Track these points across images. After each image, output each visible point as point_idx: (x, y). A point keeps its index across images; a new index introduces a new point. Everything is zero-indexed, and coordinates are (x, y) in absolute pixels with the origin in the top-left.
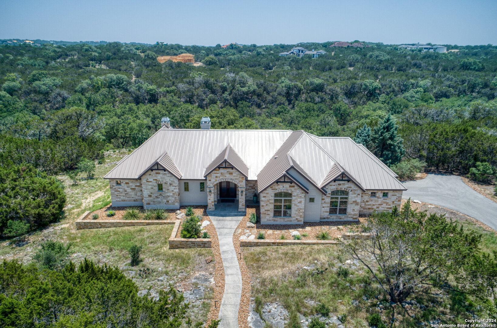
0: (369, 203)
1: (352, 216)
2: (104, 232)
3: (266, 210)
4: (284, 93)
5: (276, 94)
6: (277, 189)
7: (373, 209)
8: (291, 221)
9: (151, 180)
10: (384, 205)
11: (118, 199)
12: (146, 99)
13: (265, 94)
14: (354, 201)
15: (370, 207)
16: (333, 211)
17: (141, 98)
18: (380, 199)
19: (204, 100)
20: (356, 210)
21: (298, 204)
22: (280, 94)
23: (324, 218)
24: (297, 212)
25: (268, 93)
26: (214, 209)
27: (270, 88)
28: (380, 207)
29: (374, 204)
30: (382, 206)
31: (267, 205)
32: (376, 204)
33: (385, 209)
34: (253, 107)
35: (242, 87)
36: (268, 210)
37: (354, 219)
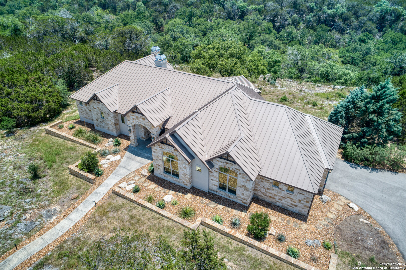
0: (270, 191)
1: (241, 199)
4: (375, 19)
5: (366, 20)
6: (163, 148)
7: (275, 199)
8: (179, 182)
9: (96, 107)
10: (288, 200)
11: (83, 116)
13: (353, 19)
14: (243, 186)
15: (271, 195)
18: (283, 192)
19: (286, 20)
20: (245, 195)
21: (184, 169)
22: (370, 20)
23: (213, 191)
24: (183, 176)
25: (357, 18)
27: (360, 12)
28: (283, 200)
29: (276, 194)
30: (286, 200)
31: (157, 160)
32: (278, 196)
33: (290, 204)
34: (333, 31)
35: (329, 9)
36: (158, 165)
37: (243, 202)
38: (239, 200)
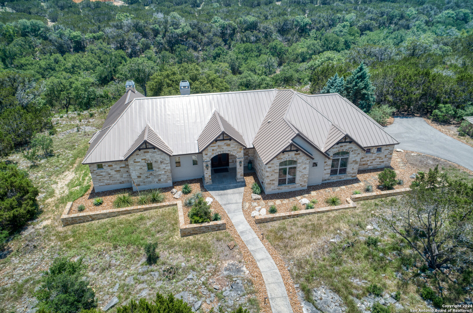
0: (364, 160)
1: (351, 175)
2: (98, 225)
3: (271, 180)
4: (219, 34)
5: (212, 35)
6: (282, 159)
7: (367, 164)
8: (295, 187)
9: (140, 160)
10: (378, 160)
11: (102, 184)
12: (71, 48)
13: (200, 36)
14: (354, 161)
15: (364, 163)
16: (333, 172)
17: (65, 46)
18: (374, 155)
19: (136, 45)
20: (355, 169)
21: (303, 171)
22: (215, 35)
23: (326, 180)
24: (301, 178)
25: (203, 34)
26: (212, 183)
27: (204, 29)
28: (374, 162)
29: (368, 159)
30: (376, 161)
31: (272, 175)
32: (370, 160)
33: (378, 163)
34: (190, 50)
35: (175, 29)
36: (273, 180)
37: (353, 177)
38: (349, 176)
